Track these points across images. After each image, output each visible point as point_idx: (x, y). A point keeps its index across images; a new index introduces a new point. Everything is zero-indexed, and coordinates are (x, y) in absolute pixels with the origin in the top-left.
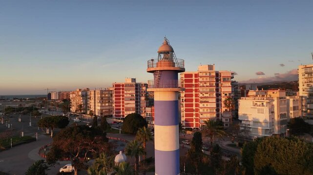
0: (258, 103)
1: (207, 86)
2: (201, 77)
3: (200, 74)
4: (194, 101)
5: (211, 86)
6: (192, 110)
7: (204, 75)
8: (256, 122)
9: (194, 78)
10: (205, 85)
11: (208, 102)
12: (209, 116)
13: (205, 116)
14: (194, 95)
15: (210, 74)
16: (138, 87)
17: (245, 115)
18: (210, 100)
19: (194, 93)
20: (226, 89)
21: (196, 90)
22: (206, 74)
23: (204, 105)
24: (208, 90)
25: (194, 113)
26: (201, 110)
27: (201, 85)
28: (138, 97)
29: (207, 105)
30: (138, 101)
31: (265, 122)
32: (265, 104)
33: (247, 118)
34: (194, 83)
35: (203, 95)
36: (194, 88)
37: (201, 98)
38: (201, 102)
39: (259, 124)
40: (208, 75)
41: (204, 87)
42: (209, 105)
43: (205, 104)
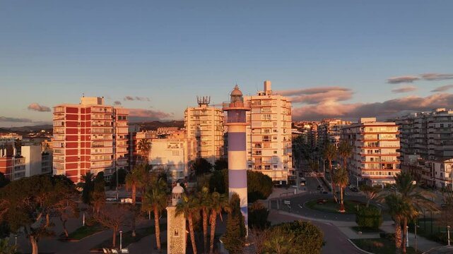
0: (172, 145)
1: (102, 126)
2: (94, 113)
3: (93, 109)
4: (79, 145)
5: (107, 125)
6: (76, 159)
7: (98, 110)
8: (171, 165)
9: (79, 114)
10: (99, 124)
11: (103, 146)
12: (103, 164)
13: (98, 164)
14: (79, 137)
15: (105, 110)
17: (158, 159)
18: (106, 144)
19: (79, 134)
20: (122, 129)
21: (82, 131)
22: (101, 110)
23: (96, 151)
24: (103, 131)
25: (79, 162)
26: (93, 158)
27: (94, 123)
29: (101, 150)
31: (180, 164)
32: (179, 145)
34: (79, 121)
35: (96, 137)
36: (79, 128)
37: (95, 141)
38: (94, 147)
39: (173, 167)
40: (103, 111)
41: (97, 126)
43: (99, 149)
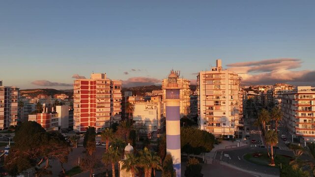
0: (149, 107)
1: (103, 93)
2: (98, 84)
3: (97, 82)
4: (89, 106)
5: (106, 93)
6: (88, 115)
7: (101, 82)
8: (148, 121)
9: (89, 85)
10: (101, 91)
11: (104, 107)
12: (104, 119)
13: (101, 119)
14: (89, 101)
15: (106, 82)
16: (8, 91)
17: (139, 117)
18: (106, 105)
19: (89, 99)
20: (118, 95)
21: (91, 97)
22: (103, 82)
23: (100, 110)
24: (104, 97)
25: (89, 117)
26: (97, 115)
27: (98, 91)
28: (7, 103)
29: (103, 110)
30: (7, 107)
31: (154, 121)
32: (153, 107)
33: (141, 118)
34: (89, 90)
35: (100, 101)
36: (89, 95)
37: (98, 103)
38: (98, 107)
39: (149, 123)
40: (104, 83)
41: (100, 93)
42: (105, 110)
43: (101, 109)
